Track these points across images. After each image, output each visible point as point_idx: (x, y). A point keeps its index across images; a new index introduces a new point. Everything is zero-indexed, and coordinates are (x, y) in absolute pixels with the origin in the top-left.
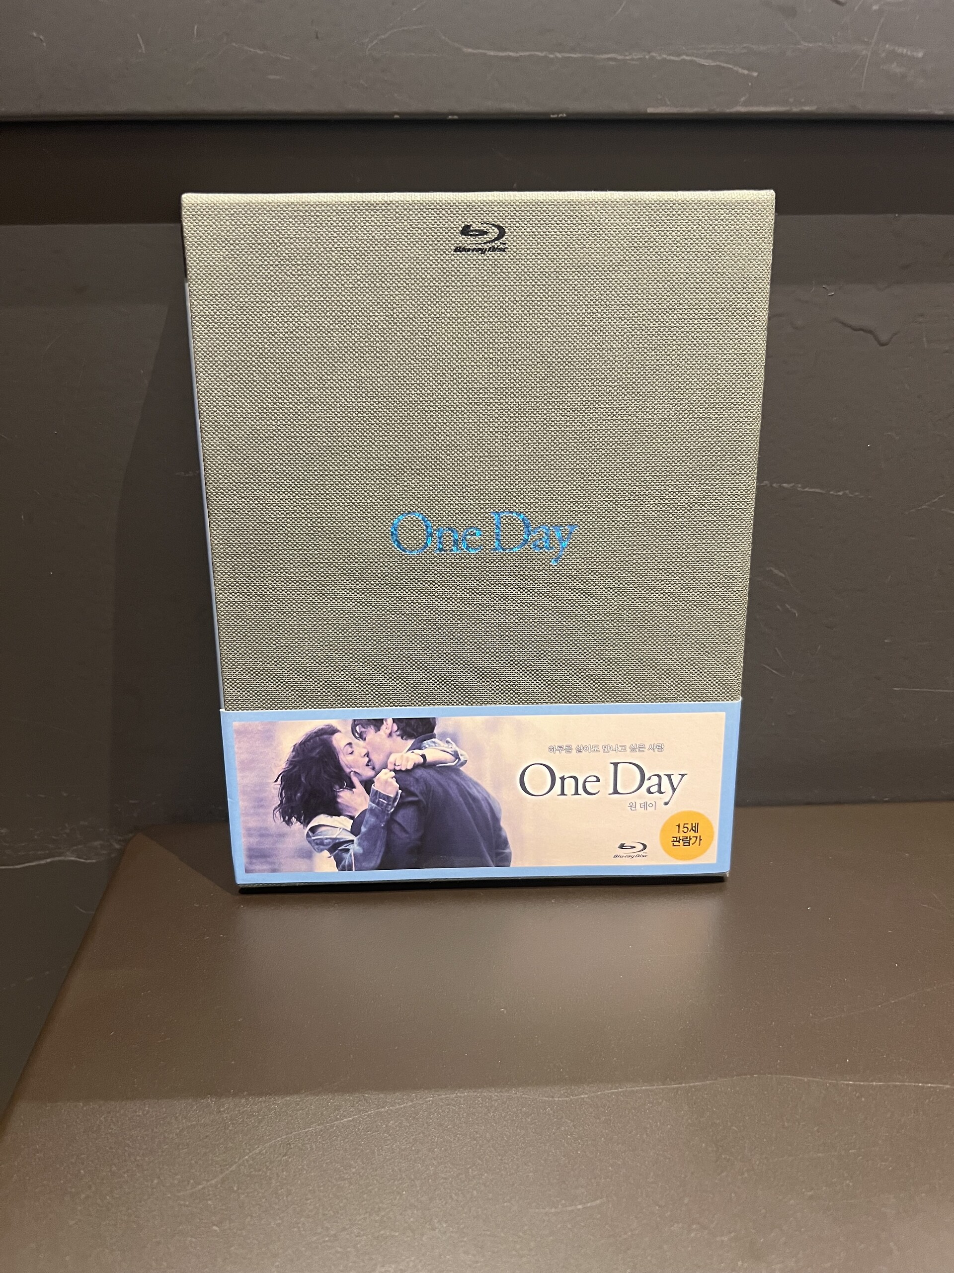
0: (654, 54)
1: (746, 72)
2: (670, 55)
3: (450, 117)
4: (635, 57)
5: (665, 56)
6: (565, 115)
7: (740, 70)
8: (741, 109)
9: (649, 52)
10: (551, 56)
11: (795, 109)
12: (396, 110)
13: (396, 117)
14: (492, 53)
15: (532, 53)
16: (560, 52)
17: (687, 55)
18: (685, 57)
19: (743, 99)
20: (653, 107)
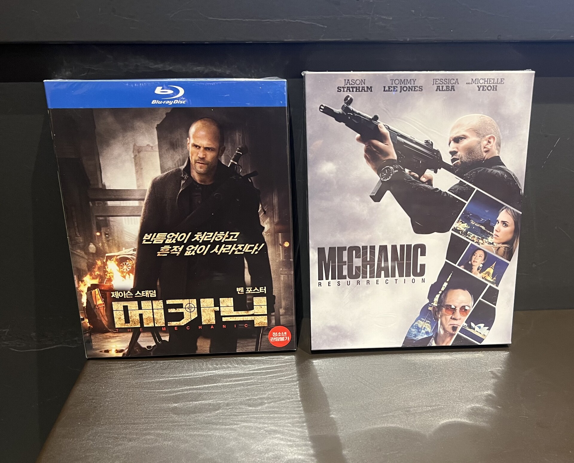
0: (284, 20)
1: (322, 26)
2: (291, 20)
3: (206, 43)
4: (278, 21)
5: (290, 20)
6: (251, 42)
7: (320, 25)
8: (321, 40)
9: (283, 19)
10: (244, 20)
11: (344, 40)
12: (183, 40)
13: (184, 43)
14: (220, 19)
15: (237, 19)
16: (247, 19)
17: (298, 20)
18: (297, 21)
19: (322, 36)
20: (286, 39)
